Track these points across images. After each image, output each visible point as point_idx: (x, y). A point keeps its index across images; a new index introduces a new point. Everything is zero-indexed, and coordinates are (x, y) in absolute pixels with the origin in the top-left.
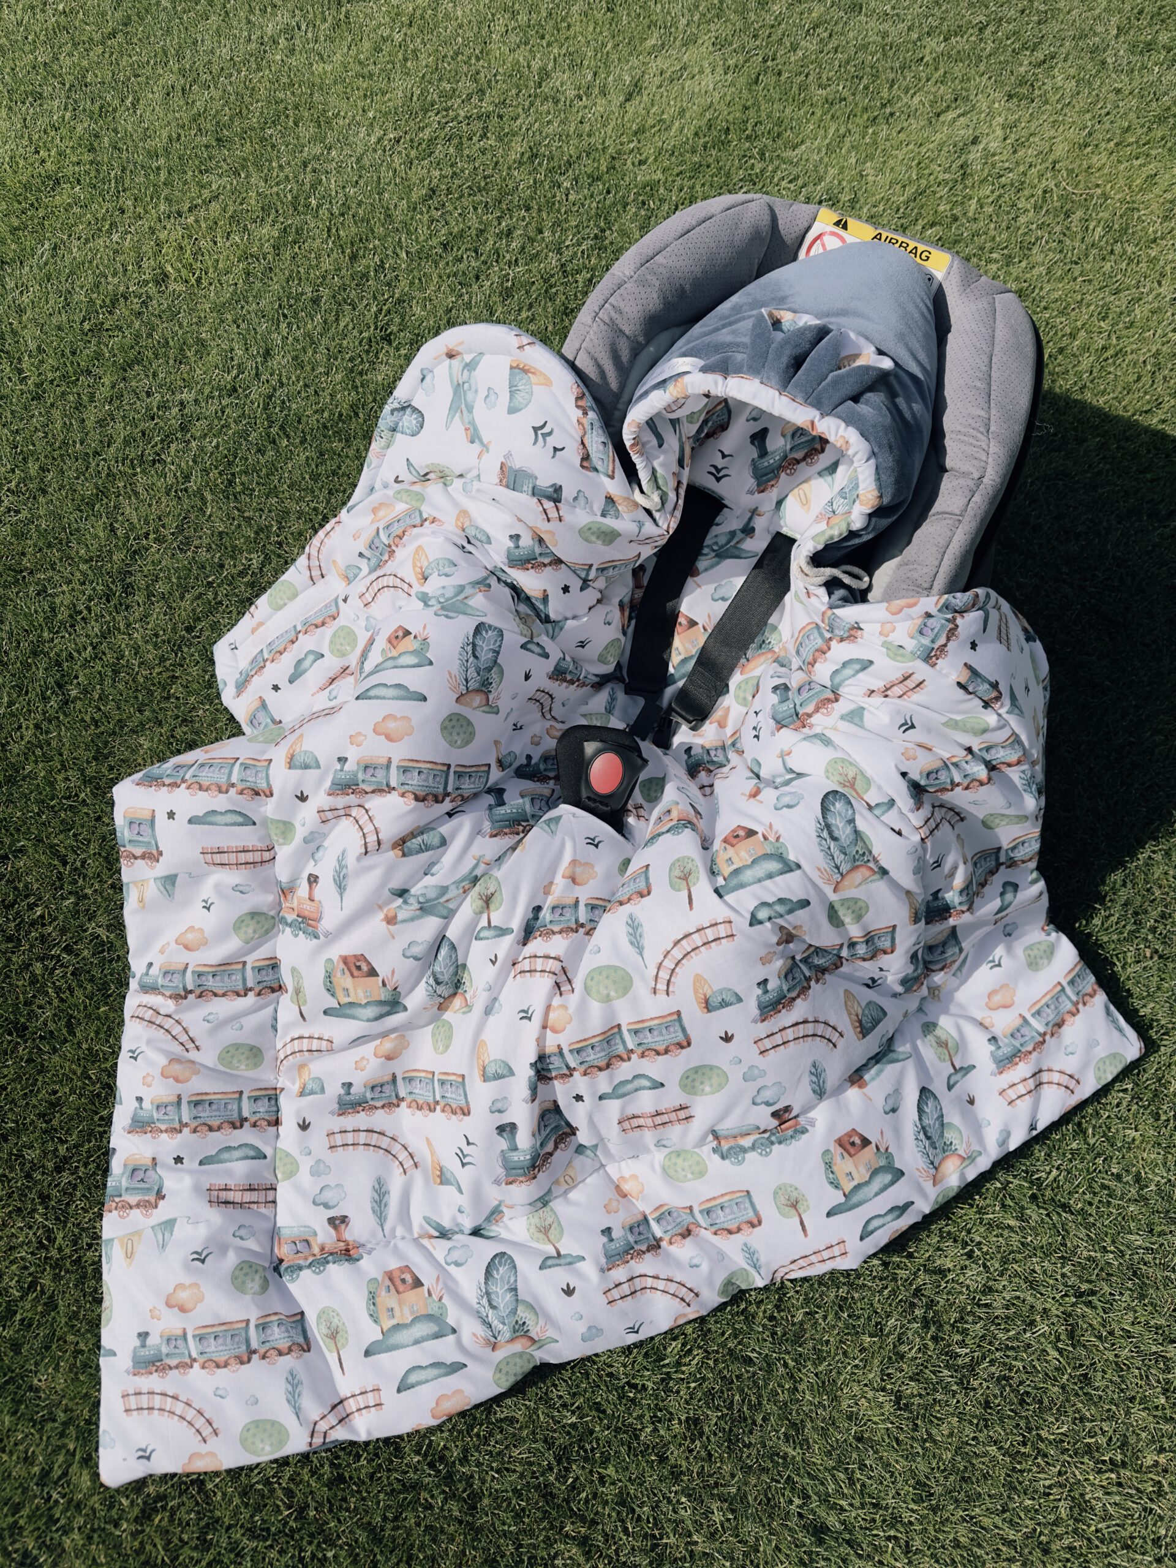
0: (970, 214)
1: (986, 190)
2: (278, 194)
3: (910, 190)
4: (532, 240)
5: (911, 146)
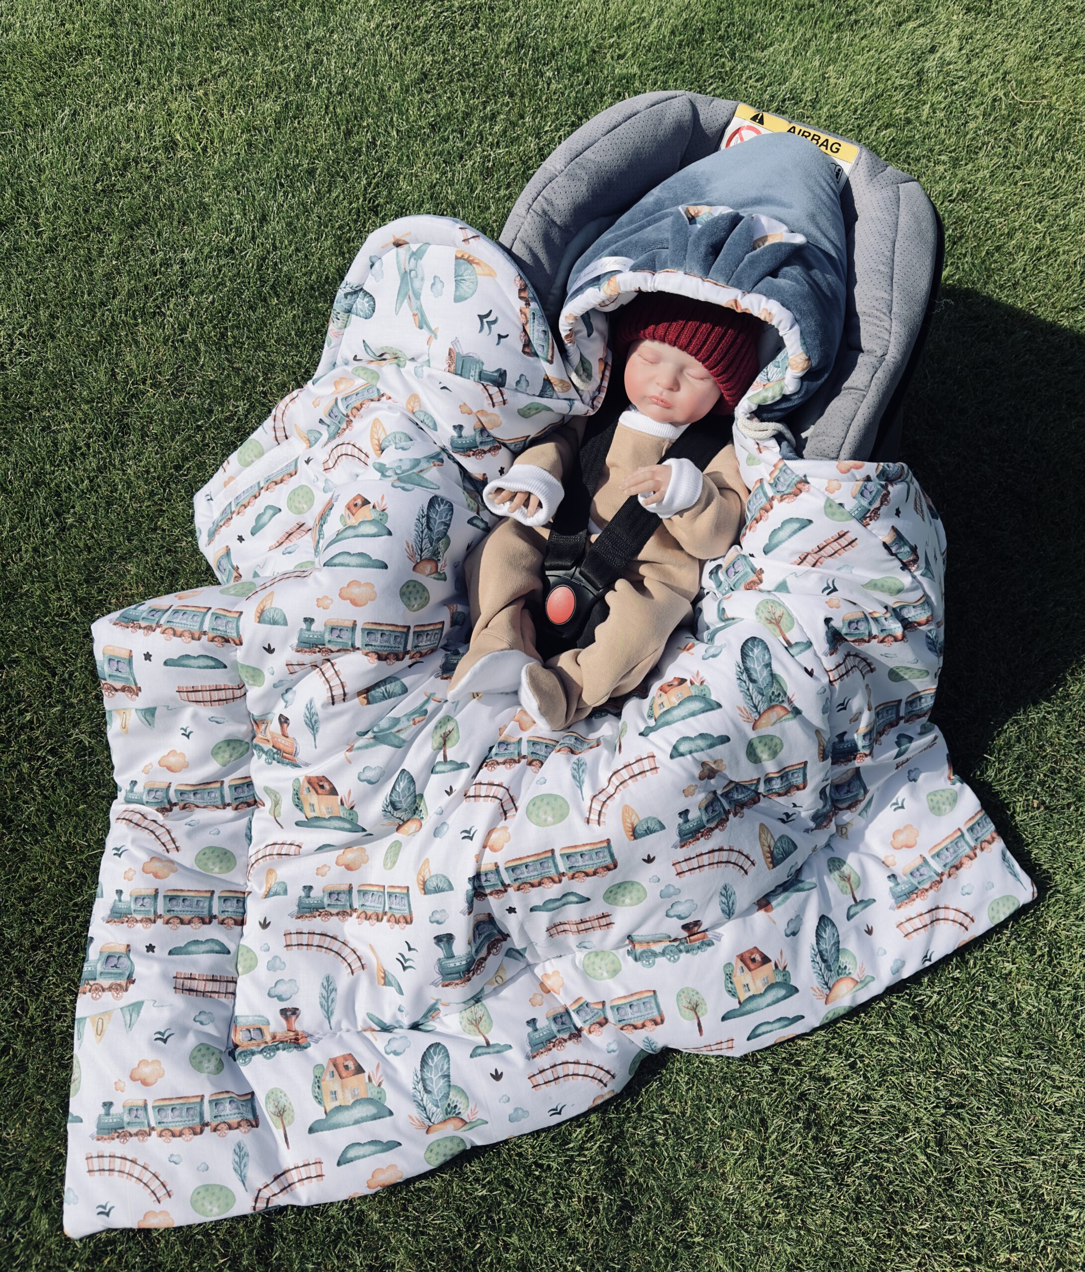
0: (924, 118)
1: (939, 97)
2: (281, 73)
3: (869, 93)
4: (514, 125)
5: (871, 53)
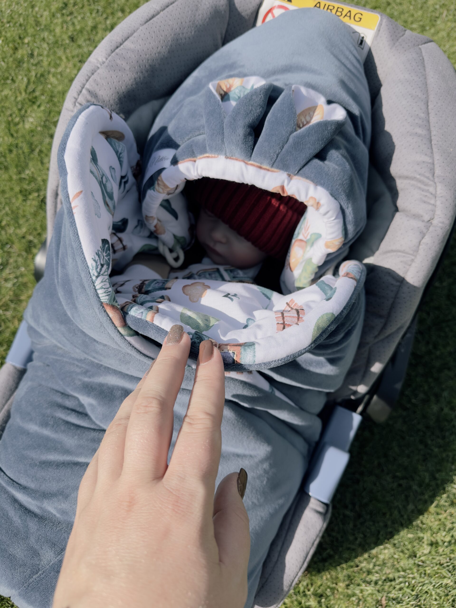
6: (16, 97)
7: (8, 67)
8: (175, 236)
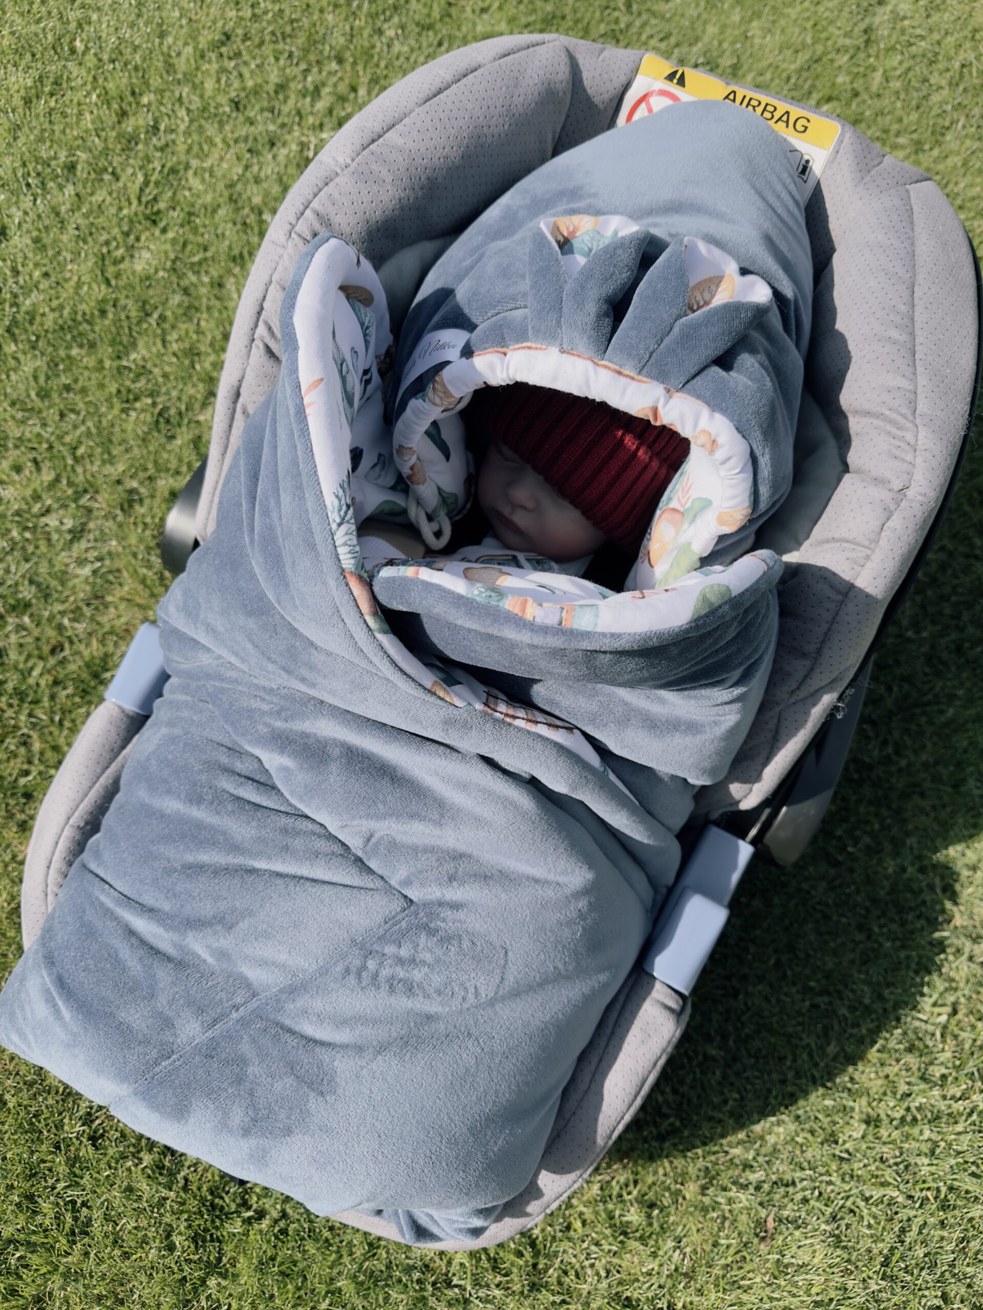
6: (120, 209)
7: (107, 148)
8: (439, 490)
